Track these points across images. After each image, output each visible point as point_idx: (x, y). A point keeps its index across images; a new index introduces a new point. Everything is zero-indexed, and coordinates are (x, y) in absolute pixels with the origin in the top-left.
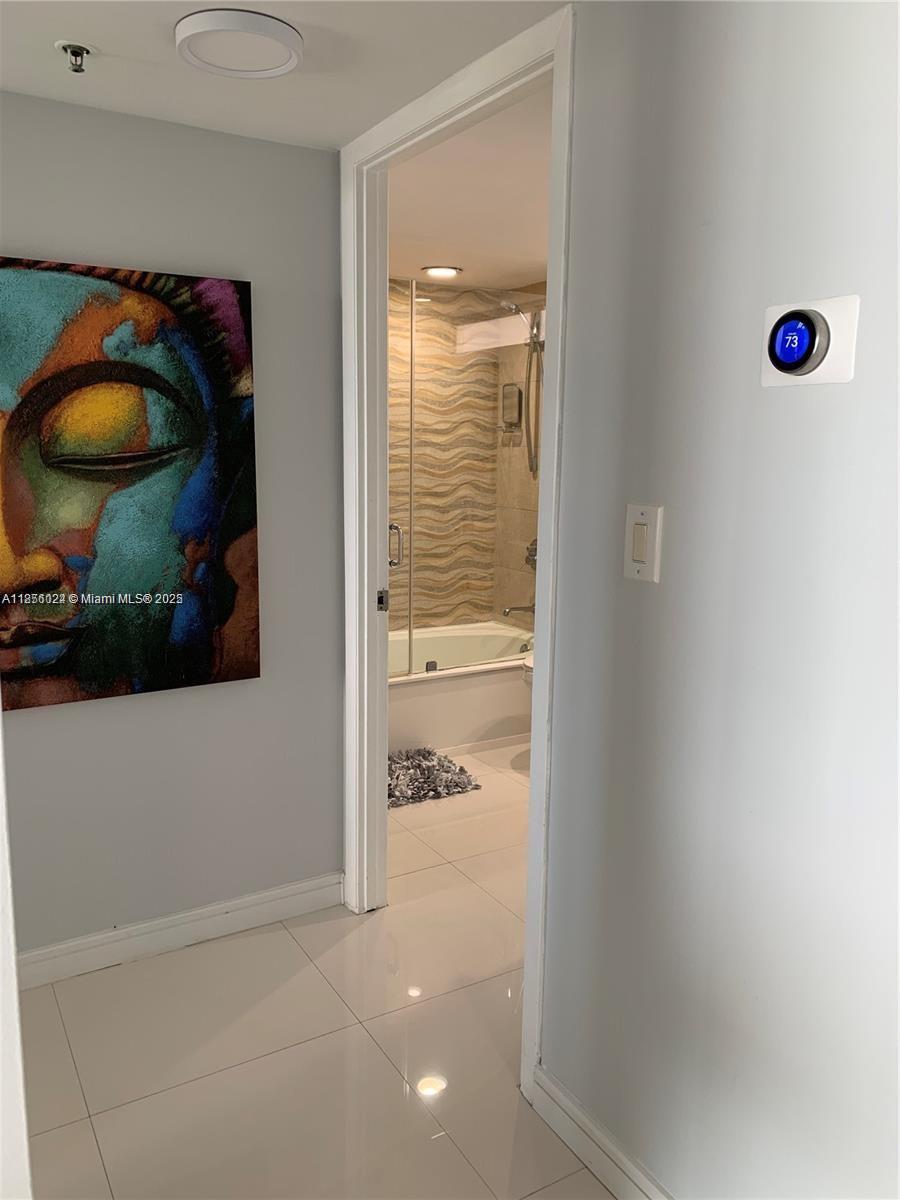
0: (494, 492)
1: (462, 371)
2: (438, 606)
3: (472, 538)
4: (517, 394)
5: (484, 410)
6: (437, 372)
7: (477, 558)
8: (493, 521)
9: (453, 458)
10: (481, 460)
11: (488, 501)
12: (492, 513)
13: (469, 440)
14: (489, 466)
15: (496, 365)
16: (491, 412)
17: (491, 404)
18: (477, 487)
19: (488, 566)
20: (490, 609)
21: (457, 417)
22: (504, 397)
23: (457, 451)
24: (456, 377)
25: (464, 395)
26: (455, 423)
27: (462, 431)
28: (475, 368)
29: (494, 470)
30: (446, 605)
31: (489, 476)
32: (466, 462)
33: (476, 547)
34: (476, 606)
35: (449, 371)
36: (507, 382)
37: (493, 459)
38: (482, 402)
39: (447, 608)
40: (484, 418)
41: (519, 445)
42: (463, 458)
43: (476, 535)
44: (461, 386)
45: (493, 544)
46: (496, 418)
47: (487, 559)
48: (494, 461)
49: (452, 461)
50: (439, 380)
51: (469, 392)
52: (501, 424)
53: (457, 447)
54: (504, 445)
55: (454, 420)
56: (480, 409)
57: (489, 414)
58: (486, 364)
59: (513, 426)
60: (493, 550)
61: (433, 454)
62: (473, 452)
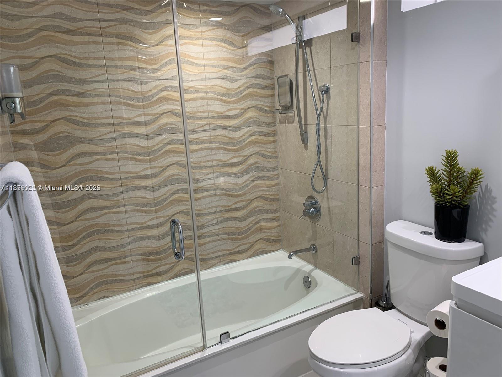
0: (276, 157)
1: (245, 69)
2: (240, 245)
3: (262, 193)
4: (288, 84)
5: (265, 97)
6: (225, 71)
7: (267, 207)
8: (277, 178)
9: (242, 136)
10: (264, 136)
11: (272, 164)
12: (275, 173)
13: (255, 122)
14: (271, 139)
15: (271, 63)
16: (270, 98)
17: (269, 92)
18: (263, 156)
19: (275, 211)
20: (279, 241)
21: (244, 104)
22: (279, 87)
23: (245, 130)
24: (241, 73)
25: (248, 87)
26: (242, 109)
27: (249, 114)
28: (255, 66)
29: (275, 141)
30: (246, 244)
31: (271, 146)
32: (253, 138)
33: (266, 199)
34: (269, 241)
35: (235, 69)
36: (281, 75)
37: (274, 134)
38: (262, 92)
39: (247, 246)
40: (265, 103)
41: (292, 123)
42: (251, 135)
43: (264, 191)
44: (244, 81)
45: (278, 195)
46: (274, 102)
47: (275, 206)
50: (227, 77)
51: (252, 84)
52: (278, 107)
53: (245, 127)
54: (281, 123)
55: (242, 107)
56: (262, 97)
57: (268, 100)
58: (264, 62)
59: (287, 108)
60: (278, 200)
61: (227, 134)
62: (258, 130)
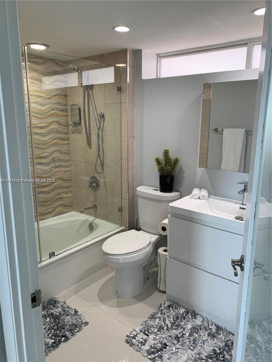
0: (69, 154)
1: (50, 98)
2: (47, 209)
3: (61, 176)
4: (78, 109)
5: (62, 116)
6: (38, 99)
7: (64, 185)
8: (70, 167)
9: (49, 140)
10: (62, 140)
11: (67, 158)
12: (69, 163)
13: (56, 131)
14: (66, 142)
15: (66, 96)
16: (65, 117)
17: (64, 114)
18: (61, 152)
19: (69, 187)
20: (72, 206)
21: (49, 120)
22: (71, 111)
23: (50, 136)
24: (48, 101)
25: (52, 110)
26: (48, 123)
27: (52, 126)
28: (56, 97)
29: (68, 144)
30: (51, 208)
31: (66, 146)
32: (55, 141)
33: (63, 180)
34: (65, 206)
35: (44, 98)
36: (72, 104)
37: (68, 139)
38: (60, 113)
39: (51, 209)
40: (62, 120)
41: (81, 133)
42: (54, 139)
43: (62, 174)
44: (49, 106)
45: (71, 177)
46: (68, 120)
47: (69, 184)
48: (68, 140)
49: (48, 141)
50: (39, 102)
51: (54, 108)
52: (71, 123)
53: (50, 134)
54: (72, 132)
55: (48, 121)
56: (60, 116)
57: (64, 118)
58: (61, 95)
59: (77, 124)
60: (71, 180)
61: (39, 138)
62: (58, 136)
